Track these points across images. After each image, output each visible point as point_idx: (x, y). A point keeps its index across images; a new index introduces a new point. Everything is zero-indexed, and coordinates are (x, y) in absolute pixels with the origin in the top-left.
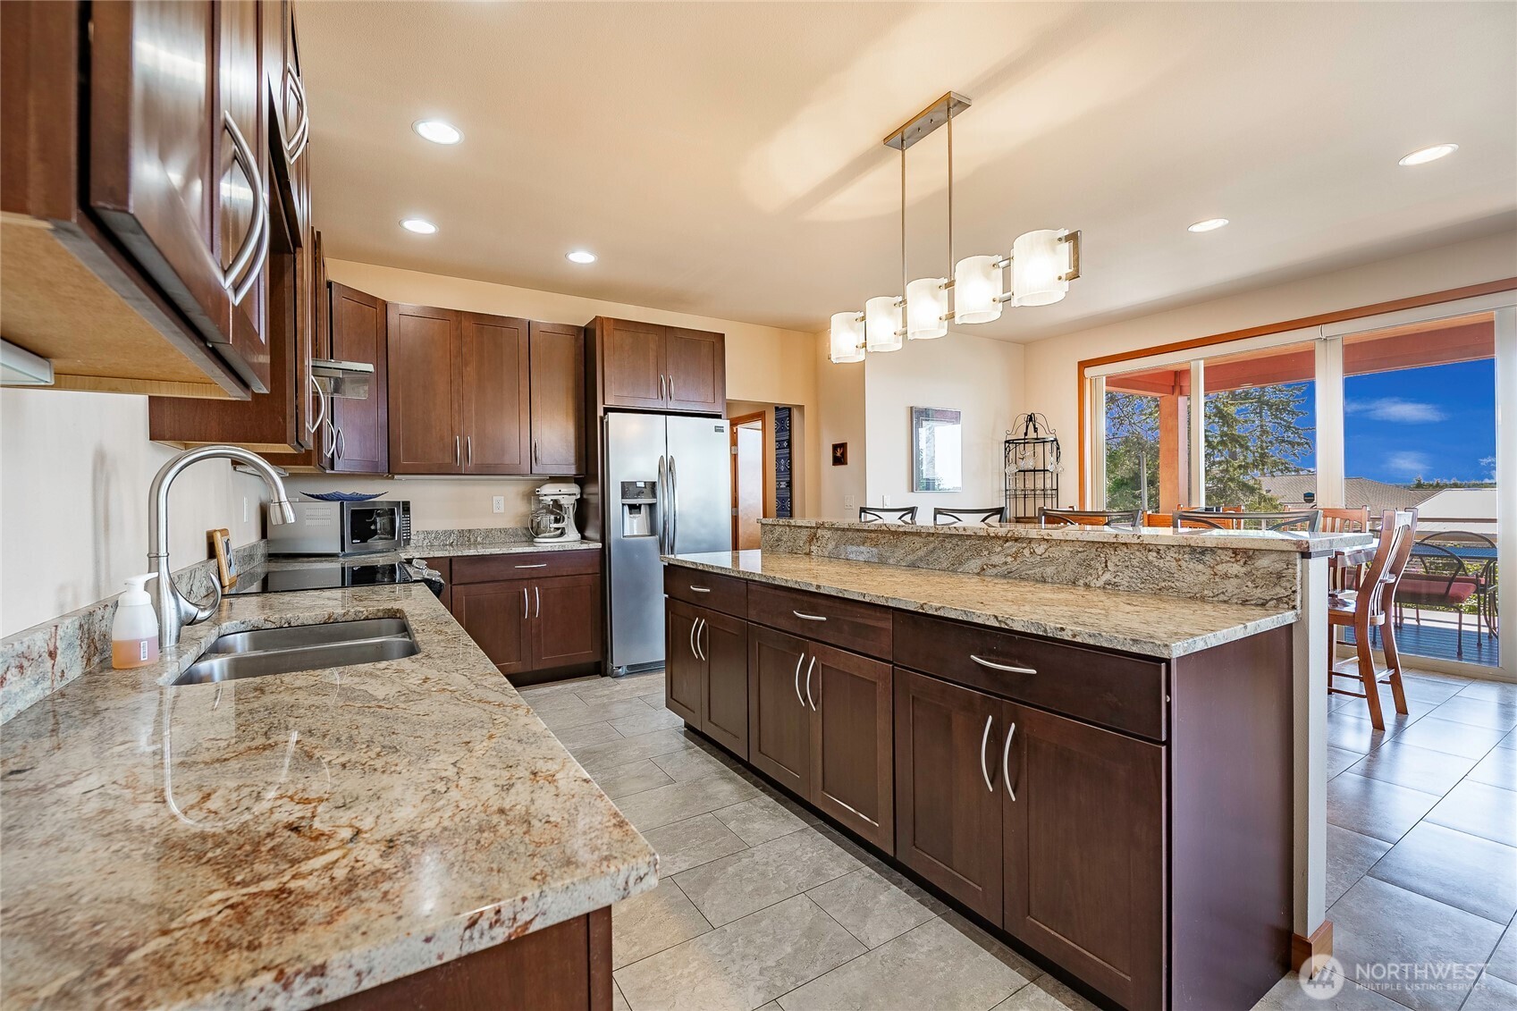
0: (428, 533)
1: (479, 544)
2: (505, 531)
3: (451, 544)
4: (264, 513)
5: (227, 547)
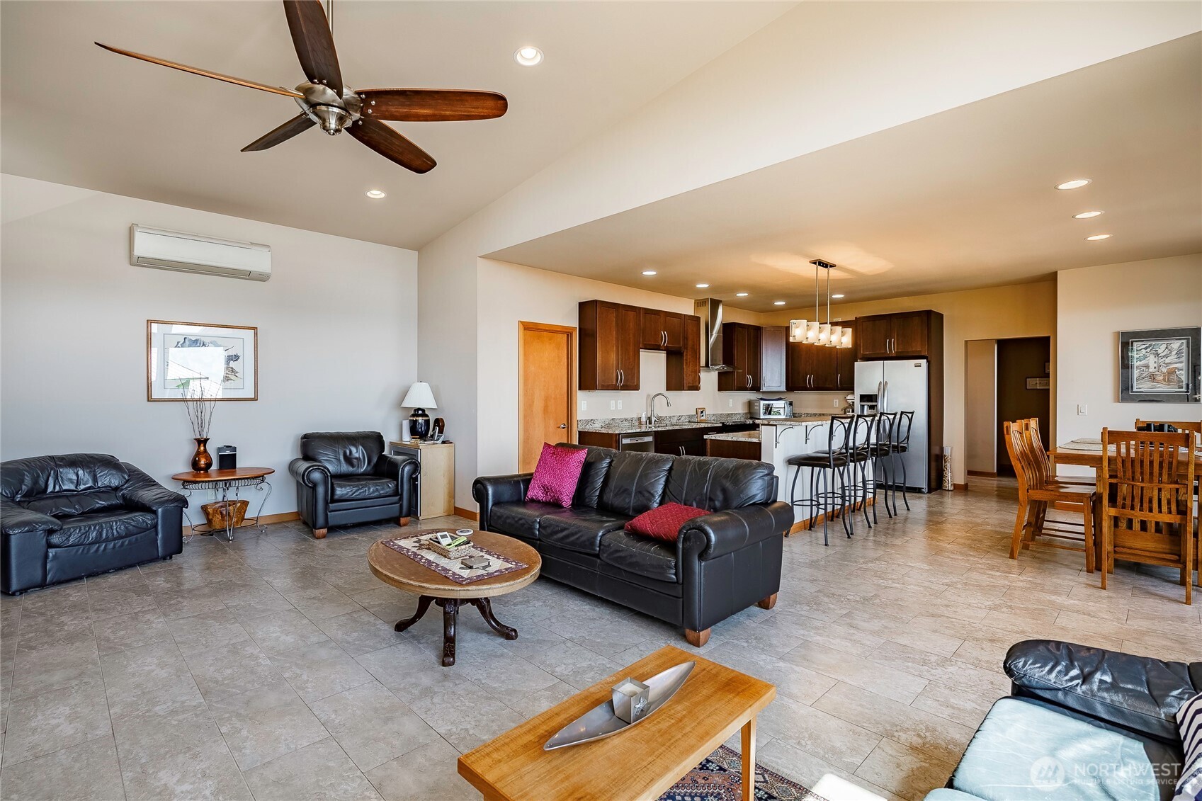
4: (750, 404)
5: (702, 412)
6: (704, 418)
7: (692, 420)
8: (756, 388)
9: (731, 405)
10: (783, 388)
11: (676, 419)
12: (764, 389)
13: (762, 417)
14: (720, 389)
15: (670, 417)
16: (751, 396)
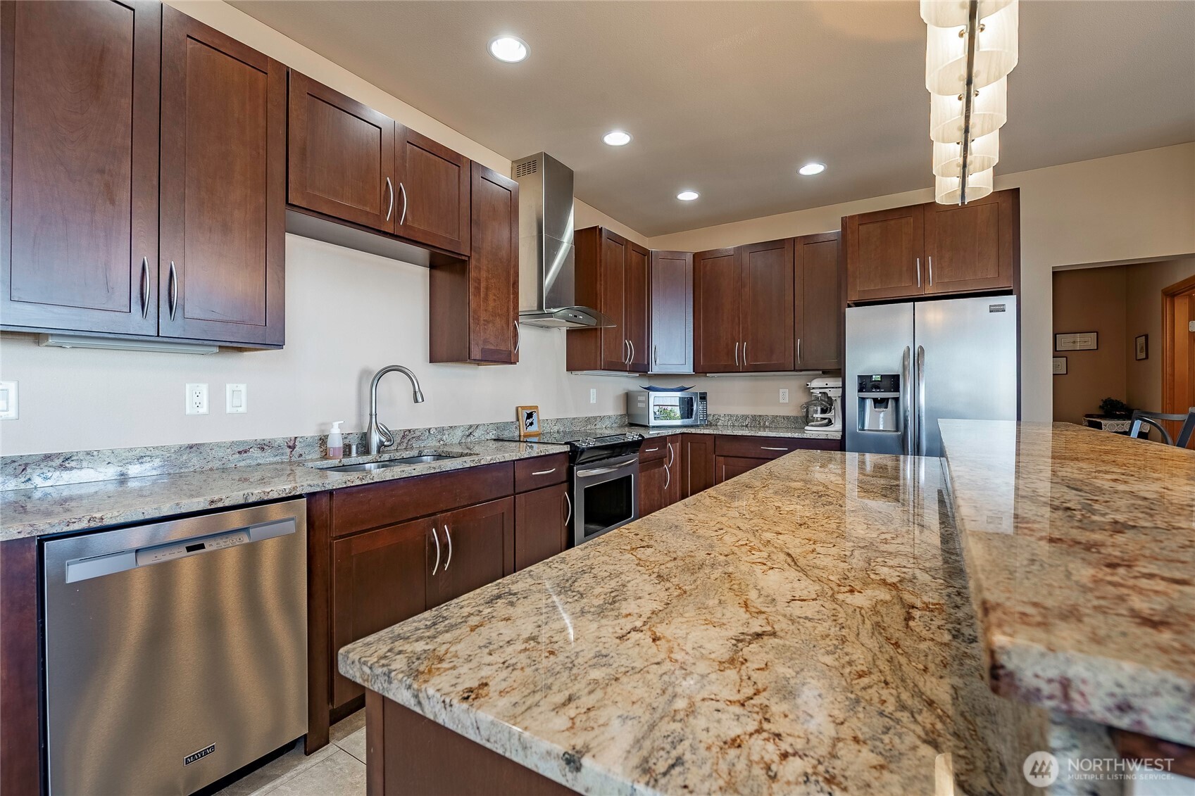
0: (731, 416)
1: (767, 427)
2: (788, 418)
3: (747, 426)
4: (628, 398)
5: (530, 416)
6: (534, 429)
7: (506, 435)
8: (641, 368)
9: (593, 400)
10: (689, 369)
11: (459, 433)
12: (655, 369)
13: (653, 422)
14: (571, 367)
15: (441, 430)
16: (630, 383)
